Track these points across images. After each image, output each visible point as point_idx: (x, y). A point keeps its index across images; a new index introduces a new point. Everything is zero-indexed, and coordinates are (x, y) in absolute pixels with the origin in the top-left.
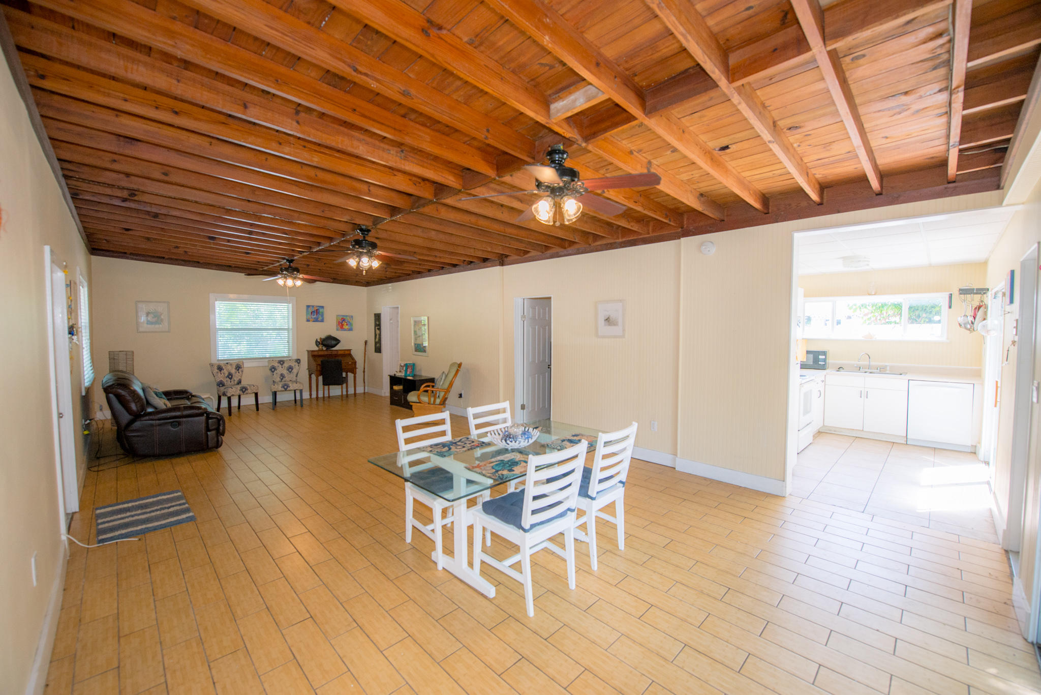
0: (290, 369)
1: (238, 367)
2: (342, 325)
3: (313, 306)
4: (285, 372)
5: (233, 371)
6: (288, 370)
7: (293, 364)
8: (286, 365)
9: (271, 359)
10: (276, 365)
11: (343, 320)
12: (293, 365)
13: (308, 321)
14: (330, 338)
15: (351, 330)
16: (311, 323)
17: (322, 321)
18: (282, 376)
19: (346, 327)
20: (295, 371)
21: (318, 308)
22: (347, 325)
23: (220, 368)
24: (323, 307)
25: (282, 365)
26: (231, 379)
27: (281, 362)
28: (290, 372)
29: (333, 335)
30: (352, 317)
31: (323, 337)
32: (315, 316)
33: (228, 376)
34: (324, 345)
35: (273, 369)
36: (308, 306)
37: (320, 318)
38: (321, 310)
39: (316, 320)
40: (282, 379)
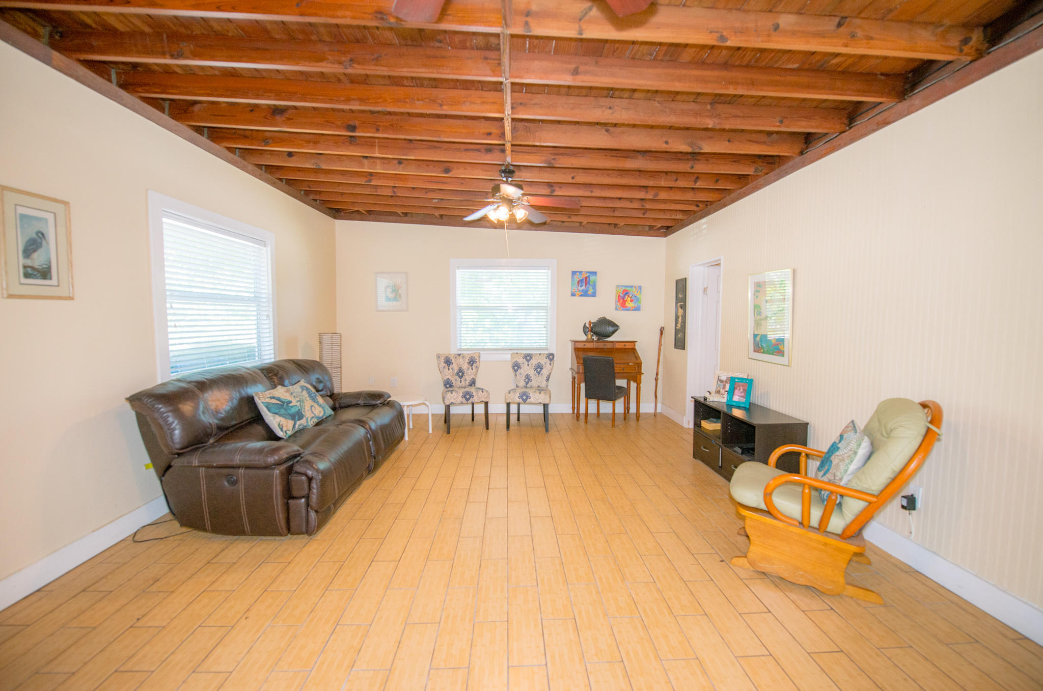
0: (539, 368)
1: (472, 362)
2: (624, 302)
3: (580, 272)
4: (532, 372)
5: (465, 366)
6: (536, 369)
7: (544, 361)
8: (534, 362)
9: (515, 352)
10: (521, 360)
11: (626, 293)
12: (543, 363)
13: (573, 295)
14: (604, 321)
15: (637, 309)
16: (577, 298)
17: (594, 295)
18: (528, 378)
19: (629, 304)
20: (545, 372)
21: (588, 275)
22: (632, 301)
23: (448, 362)
24: (595, 273)
25: (528, 361)
26: (461, 377)
27: (528, 357)
28: (539, 373)
29: (608, 318)
30: (640, 288)
31: (594, 320)
32: (584, 287)
33: (457, 374)
34: (596, 333)
35: (516, 367)
36: (574, 273)
37: (591, 291)
38: (592, 278)
39: (585, 294)
40: (527, 383)
